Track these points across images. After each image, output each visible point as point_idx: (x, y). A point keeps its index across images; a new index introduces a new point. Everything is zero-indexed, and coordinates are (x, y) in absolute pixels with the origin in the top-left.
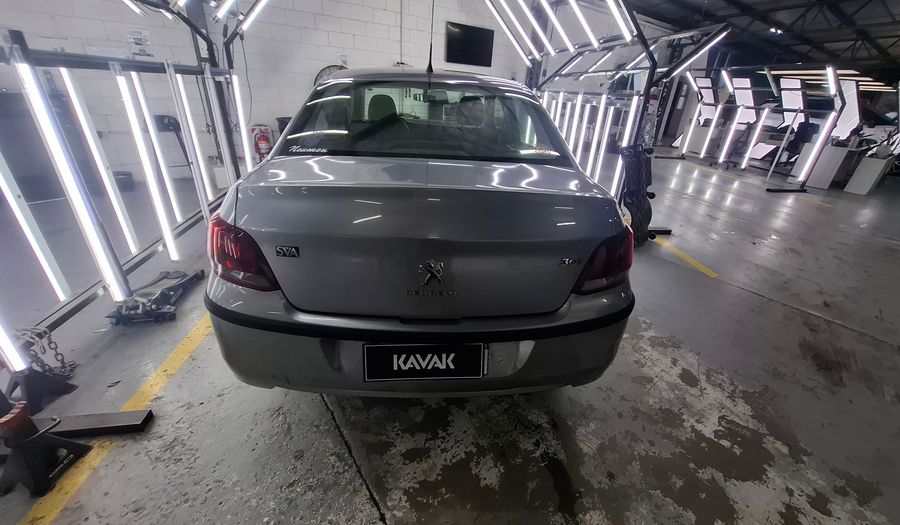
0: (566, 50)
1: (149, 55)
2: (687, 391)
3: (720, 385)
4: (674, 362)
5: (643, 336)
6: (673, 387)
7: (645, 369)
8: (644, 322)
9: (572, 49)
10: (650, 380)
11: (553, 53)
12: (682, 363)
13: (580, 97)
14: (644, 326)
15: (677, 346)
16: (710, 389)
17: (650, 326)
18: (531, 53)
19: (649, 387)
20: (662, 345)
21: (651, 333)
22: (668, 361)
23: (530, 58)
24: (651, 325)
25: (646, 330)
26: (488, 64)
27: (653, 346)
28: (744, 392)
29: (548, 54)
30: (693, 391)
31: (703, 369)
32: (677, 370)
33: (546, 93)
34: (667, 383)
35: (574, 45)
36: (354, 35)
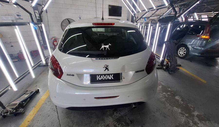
0: (145, 10)
1: (21, 19)
5: (193, 116)
8: (191, 107)
9: (147, 10)
11: (141, 12)
13: (150, 25)
14: (191, 108)
15: (209, 120)
17: (194, 111)
18: (134, 12)
20: (203, 120)
21: (196, 113)
23: (134, 13)
24: (194, 108)
26: (121, 16)
27: (200, 120)
29: (139, 12)
33: (139, 23)
35: (147, 9)
36: (82, 10)
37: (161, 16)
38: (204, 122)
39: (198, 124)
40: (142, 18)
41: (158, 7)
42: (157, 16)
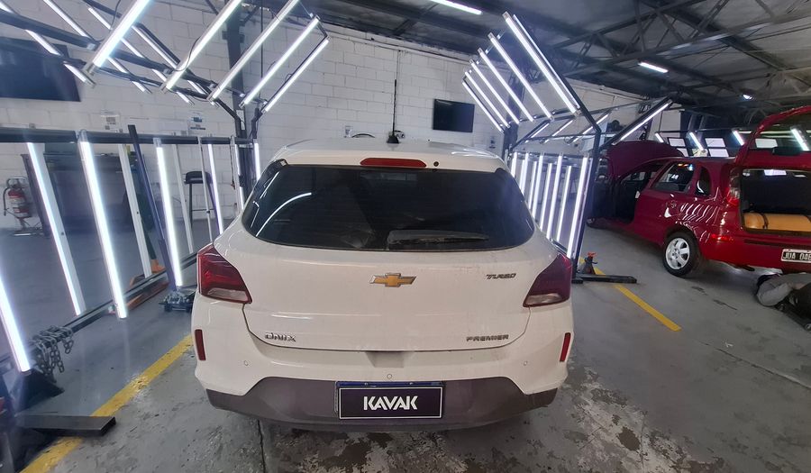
2: (625, 455)
3: (664, 452)
4: (616, 420)
5: (585, 389)
6: (609, 447)
7: (582, 425)
8: (590, 373)
10: (584, 438)
11: (518, 122)
12: (624, 422)
14: (589, 377)
15: (622, 402)
16: (652, 456)
17: (595, 378)
18: (501, 122)
19: (581, 445)
20: (606, 400)
21: (597, 386)
22: (610, 418)
23: (501, 125)
24: (598, 376)
25: (590, 381)
26: (470, 130)
27: (595, 399)
28: (693, 464)
29: (515, 123)
30: (633, 455)
31: (647, 431)
32: (618, 429)
34: (604, 443)
35: (533, 116)
36: (357, 111)
37: (574, 138)
38: (602, 403)
39: (586, 404)
40: (530, 139)
41: (557, 113)
42: (565, 136)
